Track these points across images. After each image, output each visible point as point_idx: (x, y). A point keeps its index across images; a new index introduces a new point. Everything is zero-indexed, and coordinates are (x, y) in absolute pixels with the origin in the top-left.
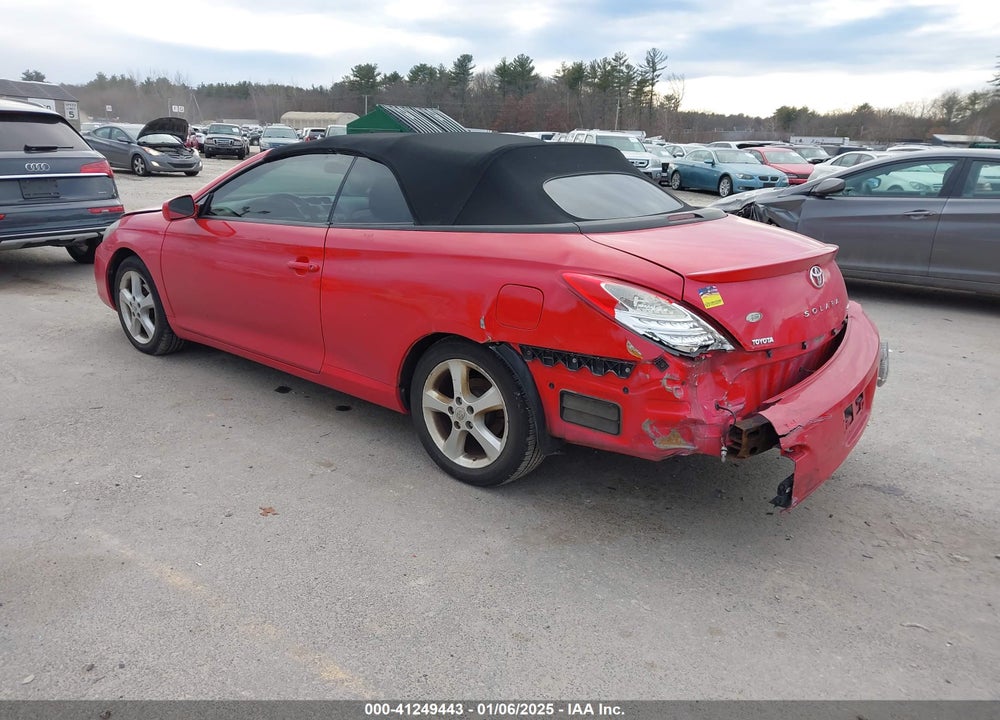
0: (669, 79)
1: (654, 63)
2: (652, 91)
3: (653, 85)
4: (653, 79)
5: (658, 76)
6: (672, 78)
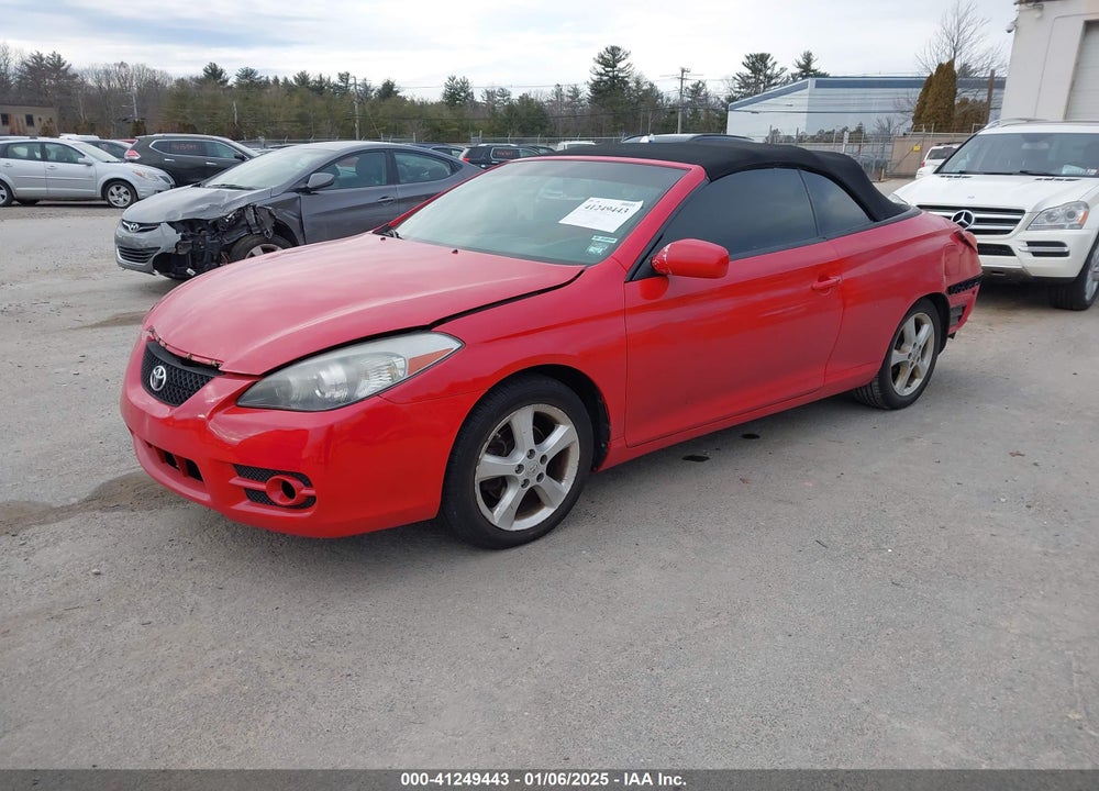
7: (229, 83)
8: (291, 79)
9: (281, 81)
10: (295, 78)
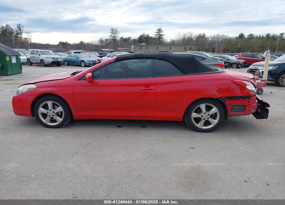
0: (26, 33)
1: (20, 28)
2: (21, 37)
3: (21, 35)
4: (21, 33)
5: (22, 32)
6: (27, 33)
7: (245, 37)
8: (264, 36)
9: (261, 36)
10: (266, 36)
